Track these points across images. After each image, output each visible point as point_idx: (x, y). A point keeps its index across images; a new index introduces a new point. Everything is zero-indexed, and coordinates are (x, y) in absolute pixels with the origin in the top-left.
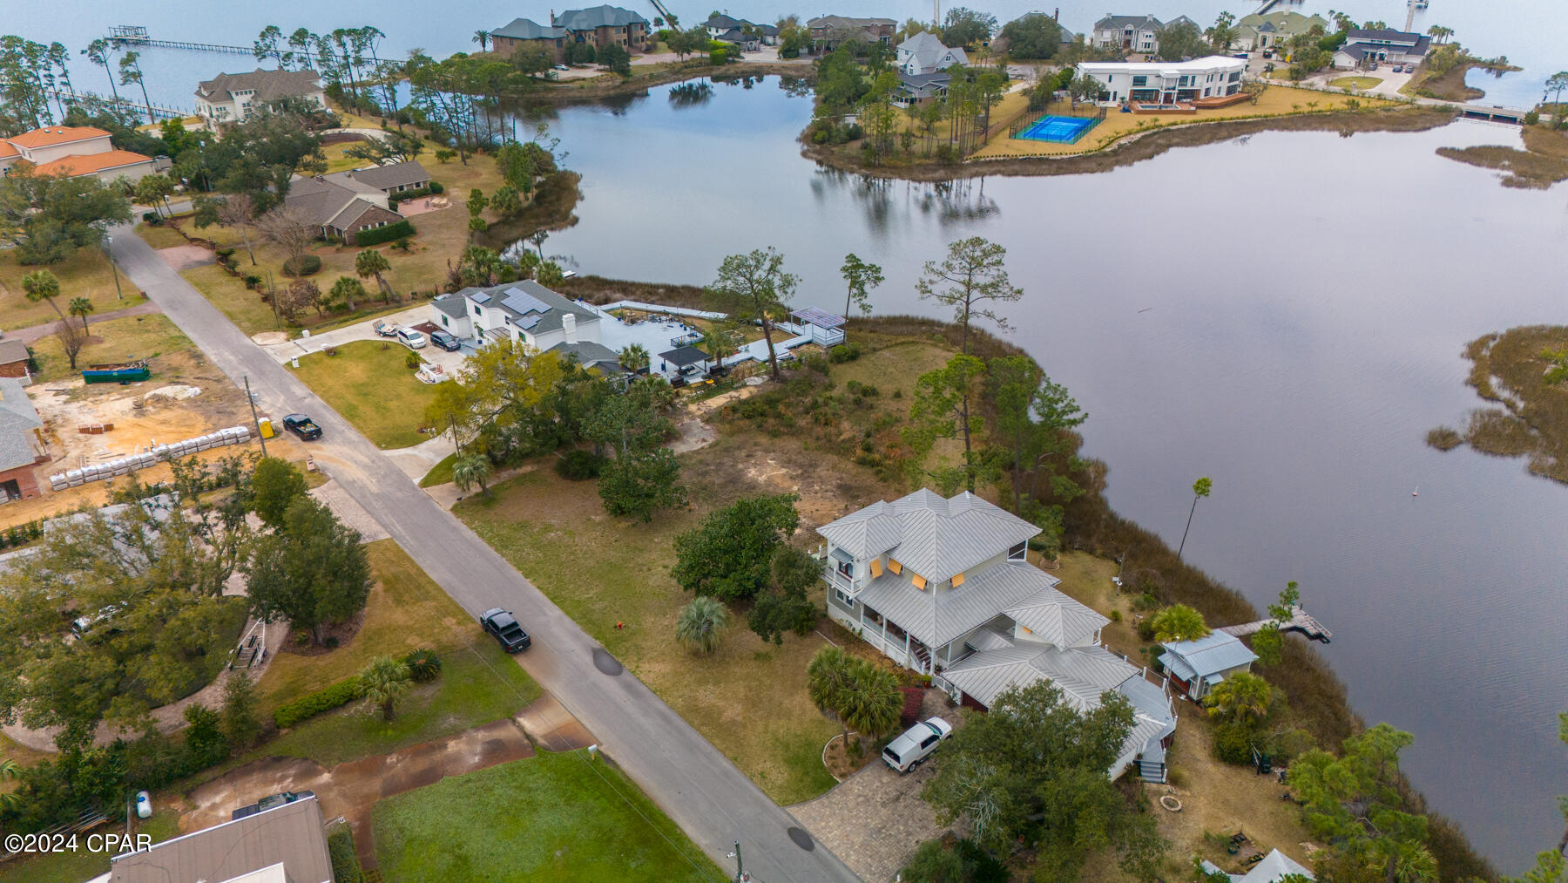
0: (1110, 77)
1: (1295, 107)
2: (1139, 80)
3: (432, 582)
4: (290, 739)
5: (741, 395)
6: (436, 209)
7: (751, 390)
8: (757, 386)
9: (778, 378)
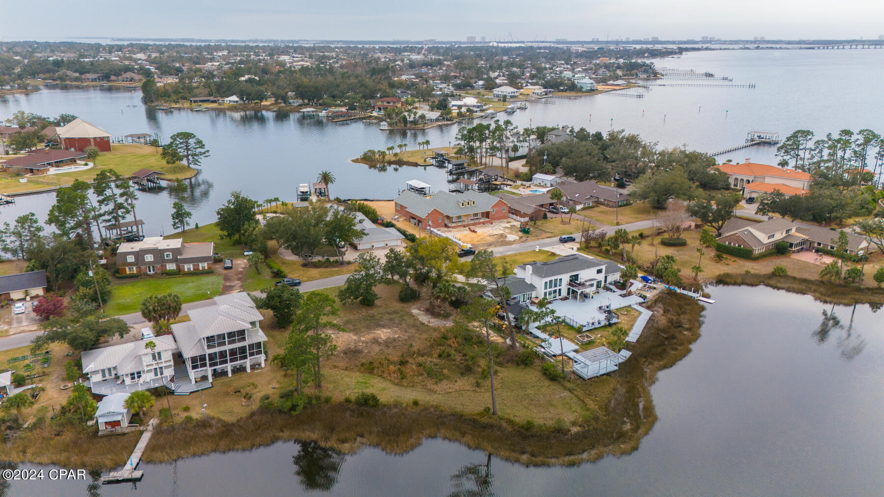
5: (493, 337)
6: (817, 263)
7: (501, 341)
8: (505, 343)
9: (510, 347)
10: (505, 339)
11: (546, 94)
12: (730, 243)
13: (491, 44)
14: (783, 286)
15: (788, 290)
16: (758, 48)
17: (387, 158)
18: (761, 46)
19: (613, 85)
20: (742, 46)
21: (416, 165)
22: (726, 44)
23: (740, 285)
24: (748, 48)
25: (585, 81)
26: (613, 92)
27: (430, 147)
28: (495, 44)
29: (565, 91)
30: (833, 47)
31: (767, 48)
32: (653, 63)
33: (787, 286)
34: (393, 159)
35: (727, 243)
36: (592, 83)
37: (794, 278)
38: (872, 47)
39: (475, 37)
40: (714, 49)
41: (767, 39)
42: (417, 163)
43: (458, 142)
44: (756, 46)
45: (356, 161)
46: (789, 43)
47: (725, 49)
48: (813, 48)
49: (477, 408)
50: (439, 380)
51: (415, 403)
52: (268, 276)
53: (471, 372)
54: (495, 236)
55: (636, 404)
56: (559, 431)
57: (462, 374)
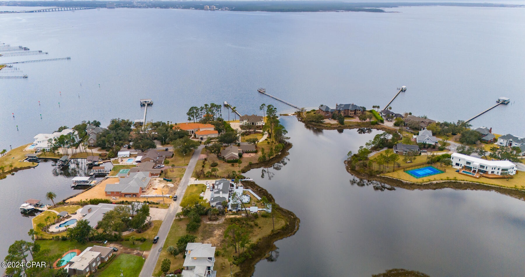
0: (460, 160)
1: (515, 186)
2: (468, 163)
3: (159, 229)
4: (124, 242)
5: (238, 216)
6: (251, 157)
7: (241, 216)
8: (243, 216)
9: (247, 216)
10: (241, 215)
12: (230, 159)
17: (6, 170)
21: (29, 167)
23: (247, 171)
33: (256, 167)
34: (11, 169)
37: (255, 164)
49: (269, 232)
50: (252, 232)
51: (260, 239)
52: (140, 243)
53: (253, 226)
54: (165, 187)
55: (285, 212)
56: (287, 225)
57: (252, 228)
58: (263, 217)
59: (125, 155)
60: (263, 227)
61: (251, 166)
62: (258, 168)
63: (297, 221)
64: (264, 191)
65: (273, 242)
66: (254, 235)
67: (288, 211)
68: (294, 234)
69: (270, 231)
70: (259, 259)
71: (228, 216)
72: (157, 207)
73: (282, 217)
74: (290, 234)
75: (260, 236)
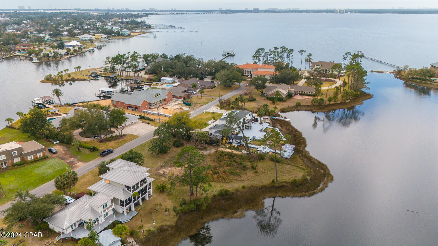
5: (235, 152)
6: (304, 99)
7: (240, 153)
8: (243, 153)
9: (249, 154)
10: (241, 151)
11: (108, 38)
12: (273, 96)
13: (39, 11)
14: (302, 109)
15: (305, 110)
16: (177, 14)
17: (64, 78)
18: (179, 13)
19: (135, 32)
20: (171, 13)
21: (84, 80)
22: (161, 12)
23: (289, 112)
24: (173, 14)
25: (125, 31)
26: (138, 36)
27: (81, 69)
28: (42, 11)
29: (115, 36)
30: (206, 13)
31: (181, 14)
32: (145, 21)
33: (305, 109)
34: (68, 78)
35: (272, 96)
36: (128, 32)
37: (304, 106)
38: (220, 13)
39: (24, 7)
40: (159, 14)
41: (176, 9)
42: (85, 79)
43: (107, 65)
44: (176, 13)
45: (43, 82)
46: (187, 11)
47: (164, 14)
48: (199, 14)
49: (267, 181)
50: (239, 175)
51: (244, 187)
52: (87, 151)
53: (247, 168)
54: (178, 109)
55: (314, 162)
56: (305, 180)
57: (244, 170)
58: (272, 160)
59: (168, 81)
60: (263, 173)
61: (298, 107)
62: (307, 111)
63: (327, 179)
64: (298, 133)
65: (264, 198)
66: (241, 179)
67: (319, 162)
68: (309, 196)
69: (271, 180)
70: (220, 215)
71: (222, 148)
72: (148, 124)
73: (304, 168)
74: (303, 193)
75: (247, 184)
